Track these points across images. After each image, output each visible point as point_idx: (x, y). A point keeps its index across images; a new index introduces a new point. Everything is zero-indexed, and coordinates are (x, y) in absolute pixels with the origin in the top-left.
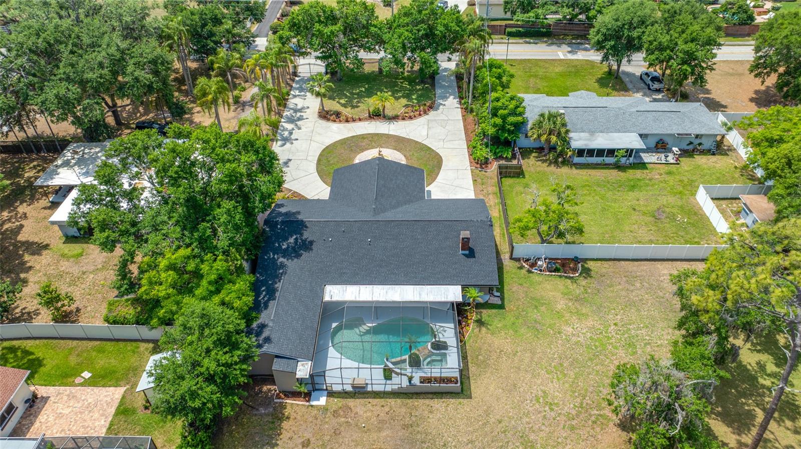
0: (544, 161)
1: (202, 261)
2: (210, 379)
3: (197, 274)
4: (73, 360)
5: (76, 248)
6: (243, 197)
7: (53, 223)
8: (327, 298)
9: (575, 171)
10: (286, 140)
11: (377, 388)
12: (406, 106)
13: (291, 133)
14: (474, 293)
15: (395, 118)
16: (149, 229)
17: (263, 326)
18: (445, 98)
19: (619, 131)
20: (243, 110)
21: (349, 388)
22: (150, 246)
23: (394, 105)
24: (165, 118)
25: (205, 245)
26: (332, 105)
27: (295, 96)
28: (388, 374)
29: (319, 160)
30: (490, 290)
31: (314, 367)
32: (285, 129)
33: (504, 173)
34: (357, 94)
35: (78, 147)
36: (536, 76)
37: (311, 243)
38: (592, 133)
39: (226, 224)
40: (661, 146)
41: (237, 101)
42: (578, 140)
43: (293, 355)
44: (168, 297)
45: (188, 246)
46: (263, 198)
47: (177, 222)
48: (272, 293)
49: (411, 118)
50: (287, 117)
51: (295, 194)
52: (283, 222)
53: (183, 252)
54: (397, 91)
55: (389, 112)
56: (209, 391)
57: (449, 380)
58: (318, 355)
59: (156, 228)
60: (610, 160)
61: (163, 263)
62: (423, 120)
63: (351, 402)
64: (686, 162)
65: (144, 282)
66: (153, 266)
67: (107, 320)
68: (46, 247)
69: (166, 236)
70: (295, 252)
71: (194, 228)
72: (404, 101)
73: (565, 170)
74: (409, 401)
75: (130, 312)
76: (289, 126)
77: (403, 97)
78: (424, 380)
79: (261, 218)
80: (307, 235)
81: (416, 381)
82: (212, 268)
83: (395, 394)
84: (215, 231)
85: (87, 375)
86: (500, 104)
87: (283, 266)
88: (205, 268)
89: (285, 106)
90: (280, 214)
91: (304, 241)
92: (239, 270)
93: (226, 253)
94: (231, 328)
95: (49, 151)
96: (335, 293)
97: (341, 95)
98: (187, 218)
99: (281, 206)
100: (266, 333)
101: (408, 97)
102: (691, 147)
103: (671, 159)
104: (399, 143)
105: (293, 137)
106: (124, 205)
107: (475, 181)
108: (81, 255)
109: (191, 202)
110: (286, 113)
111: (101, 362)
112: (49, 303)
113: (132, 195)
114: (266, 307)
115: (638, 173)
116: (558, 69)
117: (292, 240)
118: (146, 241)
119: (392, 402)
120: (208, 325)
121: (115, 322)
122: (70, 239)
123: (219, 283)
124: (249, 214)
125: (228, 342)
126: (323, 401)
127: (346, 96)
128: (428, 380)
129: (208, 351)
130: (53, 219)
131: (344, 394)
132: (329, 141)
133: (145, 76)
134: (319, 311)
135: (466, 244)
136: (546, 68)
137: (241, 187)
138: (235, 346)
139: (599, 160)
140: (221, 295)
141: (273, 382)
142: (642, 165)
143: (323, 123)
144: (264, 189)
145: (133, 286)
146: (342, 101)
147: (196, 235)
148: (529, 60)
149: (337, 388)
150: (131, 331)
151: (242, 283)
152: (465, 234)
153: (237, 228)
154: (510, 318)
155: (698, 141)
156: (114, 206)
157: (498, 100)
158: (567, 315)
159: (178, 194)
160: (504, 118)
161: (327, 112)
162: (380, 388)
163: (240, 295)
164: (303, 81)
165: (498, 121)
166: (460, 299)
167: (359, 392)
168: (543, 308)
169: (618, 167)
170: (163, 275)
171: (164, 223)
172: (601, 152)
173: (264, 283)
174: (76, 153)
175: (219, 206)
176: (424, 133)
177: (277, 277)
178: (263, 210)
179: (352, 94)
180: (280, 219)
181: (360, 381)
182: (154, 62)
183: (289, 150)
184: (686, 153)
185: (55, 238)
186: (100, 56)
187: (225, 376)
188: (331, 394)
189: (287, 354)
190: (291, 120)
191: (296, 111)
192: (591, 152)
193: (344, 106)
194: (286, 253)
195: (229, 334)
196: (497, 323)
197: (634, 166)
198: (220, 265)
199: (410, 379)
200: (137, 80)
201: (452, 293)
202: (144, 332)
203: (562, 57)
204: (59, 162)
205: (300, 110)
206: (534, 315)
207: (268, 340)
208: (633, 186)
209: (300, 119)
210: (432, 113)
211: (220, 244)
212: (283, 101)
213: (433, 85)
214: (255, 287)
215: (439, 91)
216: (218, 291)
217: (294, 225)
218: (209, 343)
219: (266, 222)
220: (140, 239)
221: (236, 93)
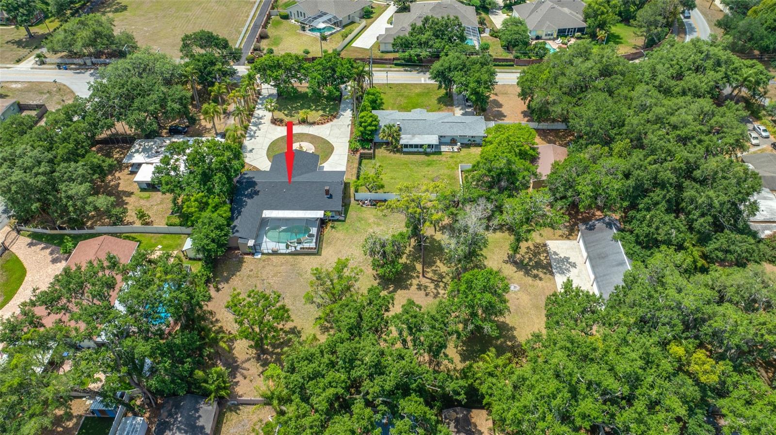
0: (388, 150)
1: (209, 198)
2: (213, 241)
3: (207, 204)
4: (153, 241)
5: (146, 194)
6: (226, 170)
7: (135, 182)
8: (263, 216)
9: (402, 156)
10: (252, 137)
11: (282, 251)
12: (322, 116)
13: (255, 133)
14: (329, 214)
15: (313, 123)
16: (185, 185)
17: (235, 226)
18: (345, 110)
19: (429, 134)
20: (228, 118)
21: (270, 251)
22: (186, 192)
23: (314, 115)
24: (184, 123)
25: (210, 191)
26: (279, 115)
27: (259, 109)
28: (287, 247)
29: (268, 149)
30: (340, 213)
31: (255, 242)
32: (252, 130)
33: (362, 157)
34: (295, 107)
35: (142, 142)
36: (402, 96)
37: (258, 191)
38: (414, 135)
39: (219, 183)
40: (453, 142)
41: (225, 112)
42: (405, 139)
43: (247, 237)
44: (195, 212)
45: (203, 192)
46: (235, 171)
47: (198, 182)
48: (239, 213)
49: (322, 124)
50: (253, 122)
51: (254, 167)
52: (246, 182)
53: (201, 194)
54: (319, 106)
55: (310, 120)
56: (213, 246)
57: (312, 248)
58: (258, 237)
59: (188, 184)
60: (421, 150)
61: (193, 199)
62: (328, 125)
63: (271, 257)
64: (464, 151)
65: (185, 206)
66: (187, 200)
67: (167, 225)
68: (132, 193)
69: (193, 187)
70: (250, 196)
71: (205, 185)
72: (321, 112)
73: (398, 155)
74: (295, 257)
75: (177, 221)
76: (254, 128)
77: (321, 110)
78: (301, 248)
79: (235, 180)
80: (257, 188)
81: (298, 248)
82: (213, 201)
83: (289, 254)
84: (214, 186)
85: (160, 247)
86: (363, 120)
87: (245, 201)
88: (210, 201)
89: (252, 115)
90: (245, 178)
91: (255, 191)
92: (224, 203)
93: (219, 195)
94: (221, 223)
95: (123, 143)
96: (267, 214)
97: (286, 108)
98: (201, 180)
99: (246, 174)
100: (236, 228)
101: (324, 110)
102: (469, 142)
103: (456, 148)
104: (313, 139)
105: (256, 135)
106: (172, 173)
107: (348, 161)
108: (149, 197)
109: (204, 174)
110: (253, 120)
111: (165, 242)
112: (140, 218)
113: (175, 169)
114: (237, 218)
115: (435, 157)
116: (418, 91)
117: (249, 190)
118: (184, 190)
119: (288, 257)
120: (212, 221)
121: (171, 225)
122: (143, 190)
123: (216, 208)
124: (229, 179)
125: (219, 228)
126: (259, 256)
127: (288, 109)
128: (304, 248)
129: (212, 231)
130: (135, 180)
131: (268, 254)
132: (274, 138)
133: (177, 106)
134: (259, 221)
135: (327, 192)
136: (410, 90)
137: (225, 166)
138: (222, 230)
139: (416, 150)
140: (218, 212)
141: (239, 250)
142: (440, 153)
143: (273, 126)
144: (235, 167)
145: (180, 208)
146: (286, 112)
147: (206, 187)
148: (402, 84)
149: (266, 251)
150: (178, 229)
151: (227, 208)
152: (327, 188)
153: (224, 185)
154: (346, 225)
155: (473, 139)
156: (168, 174)
157: (362, 117)
158: (373, 225)
159: (198, 170)
160: (365, 127)
161: (275, 120)
162: (284, 251)
163: (226, 211)
164: (264, 98)
165: (362, 129)
166: (322, 216)
167: (275, 253)
168: (363, 222)
169: (426, 154)
170: (193, 204)
171: (192, 182)
172: (416, 146)
173: (237, 209)
174: (141, 145)
175: (216, 175)
176: (328, 133)
177: (242, 206)
178: (236, 176)
179: (292, 107)
180: (245, 180)
181: (275, 249)
182: (181, 99)
183: (253, 143)
184: (465, 146)
185: (135, 189)
186: (154, 97)
187: (219, 241)
188: (263, 254)
189: (244, 237)
190: (256, 125)
191: (258, 118)
192: (411, 146)
193: (286, 115)
194: (246, 196)
195: (220, 225)
196: (340, 228)
197: (435, 153)
198: (217, 200)
199: (295, 247)
200: (173, 109)
201: (320, 214)
202: (184, 229)
203: (423, 82)
204: (134, 150)
205: (261, 118)
206: (358, 224)
207: (237, 231)
208: (429, 165)
209: (260, 124)
210: (335, 120)
211: (216, 191)
212: (251, 114)
213: (340, 101)
214: (232, 210)
215: (342, 106)
216: (216, 210)
217: (251, 183)
218: (212, 228)
219: (238, 182)
220: (182, 189)
221: (225, 106)
